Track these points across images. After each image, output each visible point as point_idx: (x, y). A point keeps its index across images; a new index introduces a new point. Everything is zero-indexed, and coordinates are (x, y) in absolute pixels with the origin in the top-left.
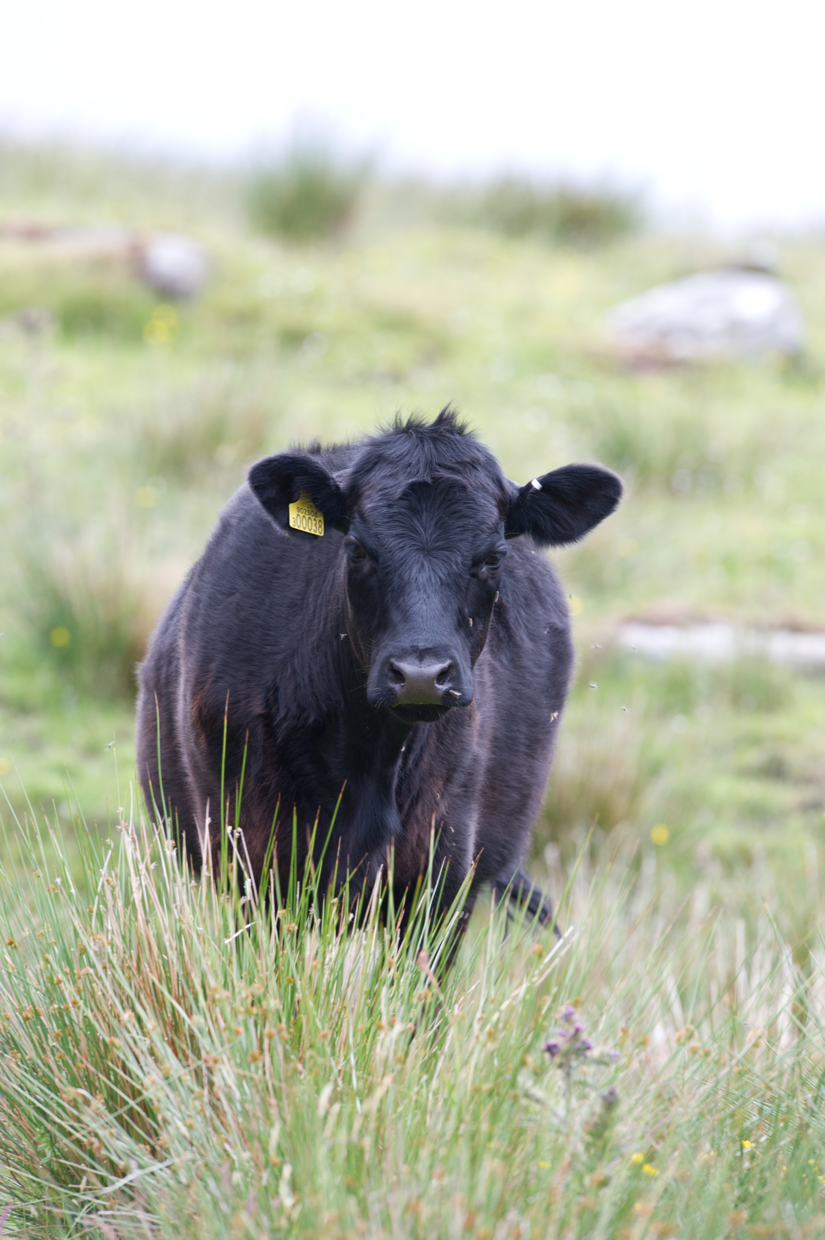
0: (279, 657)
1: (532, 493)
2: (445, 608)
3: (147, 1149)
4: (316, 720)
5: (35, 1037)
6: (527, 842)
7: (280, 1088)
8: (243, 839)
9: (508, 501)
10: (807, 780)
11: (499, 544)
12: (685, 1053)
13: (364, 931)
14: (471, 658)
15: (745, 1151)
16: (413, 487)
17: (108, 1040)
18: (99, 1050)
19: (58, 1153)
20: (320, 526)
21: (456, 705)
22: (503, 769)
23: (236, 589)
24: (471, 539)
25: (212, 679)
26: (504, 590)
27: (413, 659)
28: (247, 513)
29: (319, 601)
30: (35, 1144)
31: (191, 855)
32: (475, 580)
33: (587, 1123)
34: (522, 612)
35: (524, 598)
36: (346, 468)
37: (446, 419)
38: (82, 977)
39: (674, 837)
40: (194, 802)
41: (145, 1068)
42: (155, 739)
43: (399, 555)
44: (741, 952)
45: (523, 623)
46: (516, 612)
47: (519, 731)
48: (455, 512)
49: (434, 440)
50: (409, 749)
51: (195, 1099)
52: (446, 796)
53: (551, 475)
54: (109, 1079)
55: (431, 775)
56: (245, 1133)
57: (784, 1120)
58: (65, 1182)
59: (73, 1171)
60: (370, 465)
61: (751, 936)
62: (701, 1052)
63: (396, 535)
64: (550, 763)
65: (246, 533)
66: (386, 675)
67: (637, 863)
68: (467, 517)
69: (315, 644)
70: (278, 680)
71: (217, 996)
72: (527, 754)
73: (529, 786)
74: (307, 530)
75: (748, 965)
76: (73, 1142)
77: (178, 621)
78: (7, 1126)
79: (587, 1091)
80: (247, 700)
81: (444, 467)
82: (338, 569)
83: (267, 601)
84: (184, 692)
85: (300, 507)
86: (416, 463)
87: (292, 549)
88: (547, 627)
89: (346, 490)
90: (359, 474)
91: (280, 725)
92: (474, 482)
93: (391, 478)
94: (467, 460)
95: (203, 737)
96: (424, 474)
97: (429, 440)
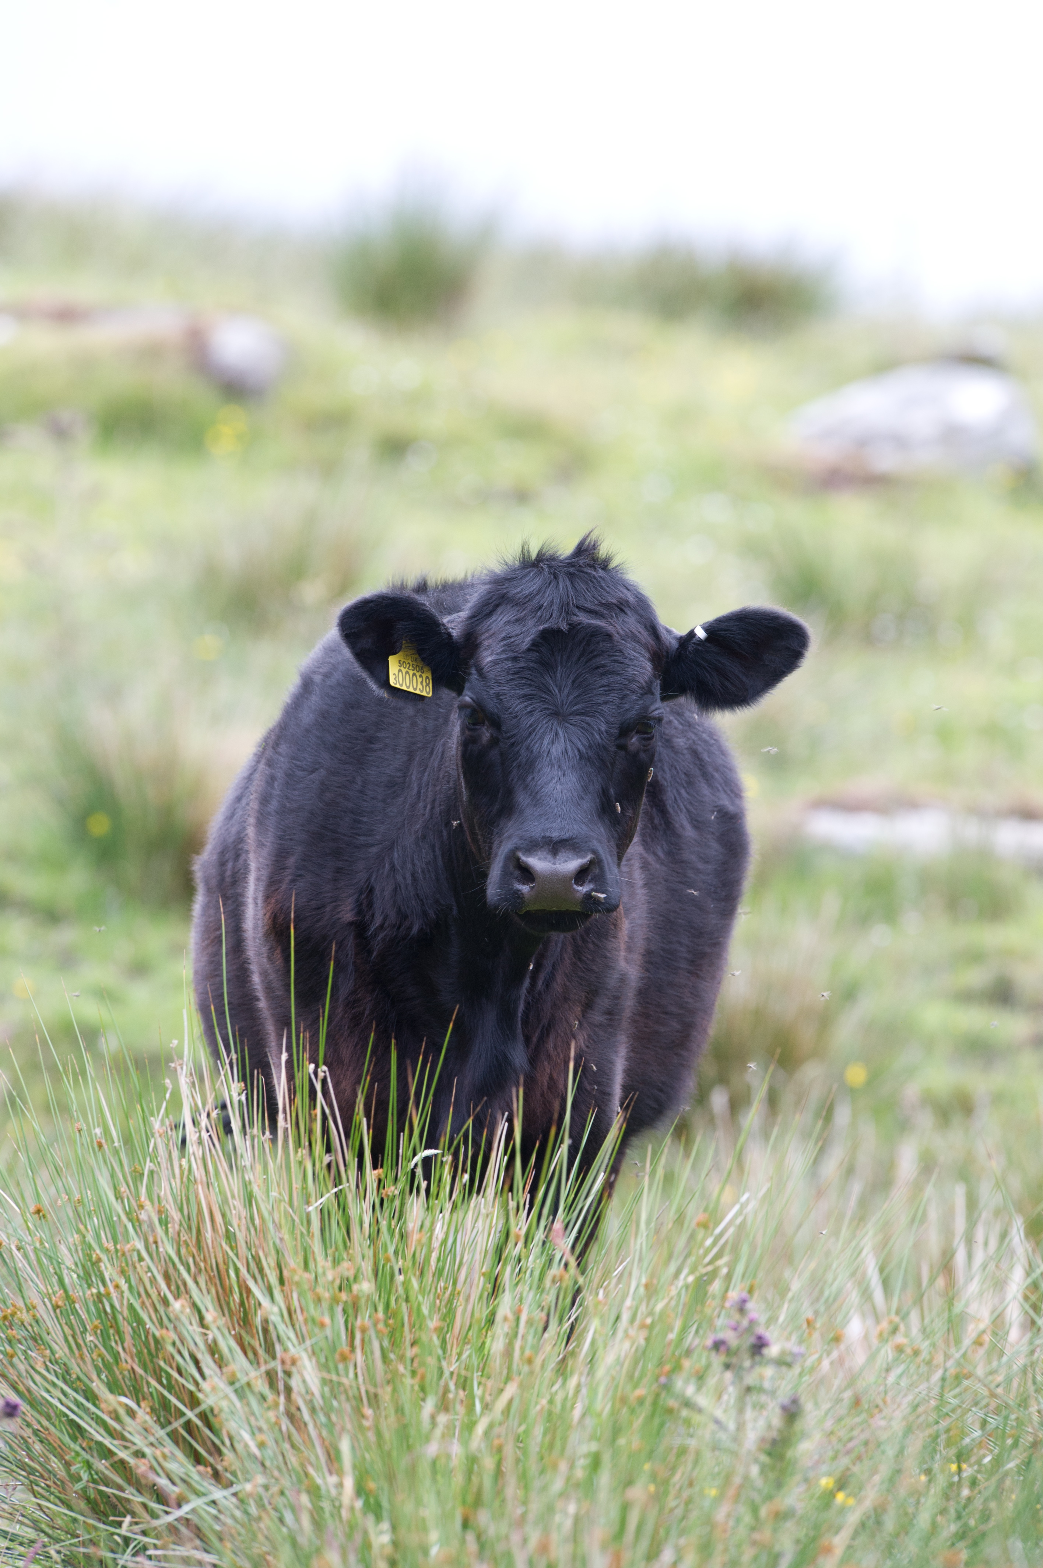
0: (374, 850)
1: (694, 643)
2: (585, 789)
3: (207, 1473)
4: (421, 930)
5: (67, 1330)
6: (691, 1085)
7: (376, 1395)
9: (665, 653)
10: (1041, 1006)
11: (653, 707)
12: (887, 1352)
13: (483, 1197)
14: (618, 853)
15: (964, 1475)
16: (545, 635)
17: (157, 1334)
18: (147, 1347)
19: (95, 1477)
20: (428, 685)
21: (599, 911)
22: (659, 991)
23: (319, 763)
24: (617, 701)
25: (290, 877)
26: (659, 764)
27: (542, 853)
28: (334, 667)
29: (425, 779)
30: (67, 1465)
32: (623, 753)
33: (763, 1440)
34: (683, 792)
35: (685, 774)
36: (459, 611)
37: (586, 550)
38: (127, 1254)
39: (874, 1078)
40: (268, 1034)
41: (205, 1371)
42: (218, 953)
43: (527, 722)
44: (960, 1224)
45: (684, 805)
46: (675, 792)
47: (680, 943)
48: (598, 667)
49: (571, 576)
50: (539, 967)
51: (269, 1408)
52: (585, 1025)
53: (719, 621)
54: (161, 1383)
55: (566, 999)
56: (332, 1451)
57: (1012, 1436)
58: (105, 1515)
59: (114, 1500)
60: (491, 607)
61: (972, 1204)
62: (909, 1351)
63: (524, 696)
64: (719, 983)
65: (333, 693)
66: (511, 874)
67: (827, 1113)
68: (613, 673)
69: (420, 834)
70: (373, 879)
71: (296, 1280)
72: (689, 972)
73: (692, 1012)
74: (411, 690)
75: (969, 1241)
76: (114, 1463)
77: (248, 804)
78: (32, 1443)
79: (763, 1398)
80: (334, 904)
81: (584, 610)
82: (449, 738)
83: (359, 779)
84: (255, 894)
85: (403, 660)
86: (548, 604)
87: (390, 714)
88: (714, 811)
89: (460, 639)
90: (476, 619)
91: (375, 935)
92: (622, 629)
93: (517, 624)
94: (613, 601)
95: (278, 951)
96: (558, 619)
97: (565, 576)
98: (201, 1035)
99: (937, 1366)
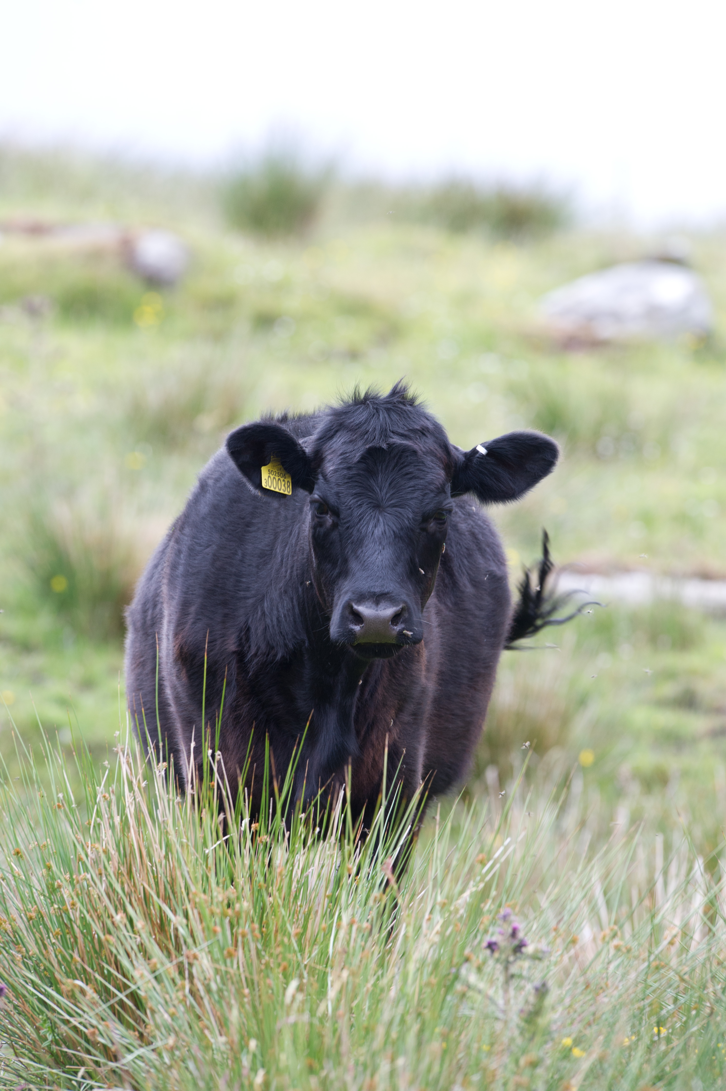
2: (398, 559)
3: (135, 1035)
4: (283, 657)
5: (38, 935)
7: (253, 981)
9: (453, 465)
10: (716, 710)
11: (445, 502)
12: (609, 950)
13: (327, 843)
14: (421, 603)
15: (662, 1035)
16: (370, 452)
17: (102, 937)
18: (94, 947)
19: (57, 1037)
20: (288, 486)
21: (408, 644)
22: (448, 699)
23: (212, 541)
24: (421, 498)
25: (192, 620)
26: (449, 542)
27: (369, 604)
28: (222, 474)
29: (286, 551)
30: (38, 1029)
32: (424, 533)
33: (522, 1011)
34: (465, 561)
35: (467, 549)
36: (311, 435)
37: (398, 393)
38: (81, 882)
39: (599, 760)
40: (176, 729)
41: (135, 963)
42: (142, 673)
43: (357, 513)
44: (659, 862)
45: (466, 570)
46: (459, 561)
47: (463, 666)
48: (407, 474)
49: (388, 410)
50: (366, 682)
51: (177, 991)
52: (398, 723)
54: (102, 974)
55: (384, 705)
56: (222, 1020)
57: (696, 1009)
58: (64, 1064)
60: (332, 432)
61: (668, 848)
62: (624, 950)
63: (356, 494)
65: (221, 492)
66: (347, 618)
67: (566, 782)
68: (418, 478)
69: (283, 590)
70: (250, 621)
71: (197, 900)
74: (277, 490)
75: (666, 873)
76: (70, 1028)
77: (162, 570)
78: (13, 1015)
79: (523, 983)
80: (223, 639)
81: (397, 434)
82: (303, 524)
83: (240, 552)
84: (167, 632)
85: (271, 470)
86: (372, 430)
87: (262, 506)
88: (486, 575)
89: (311, 454)
90: (322, 440)
91: (251, 661)
92: (424, 447)
93: (351, 444)
94: (417, 428)
95: (184, 671)
96: (380, 440)
97: (384, 410)
99: (644, 960)
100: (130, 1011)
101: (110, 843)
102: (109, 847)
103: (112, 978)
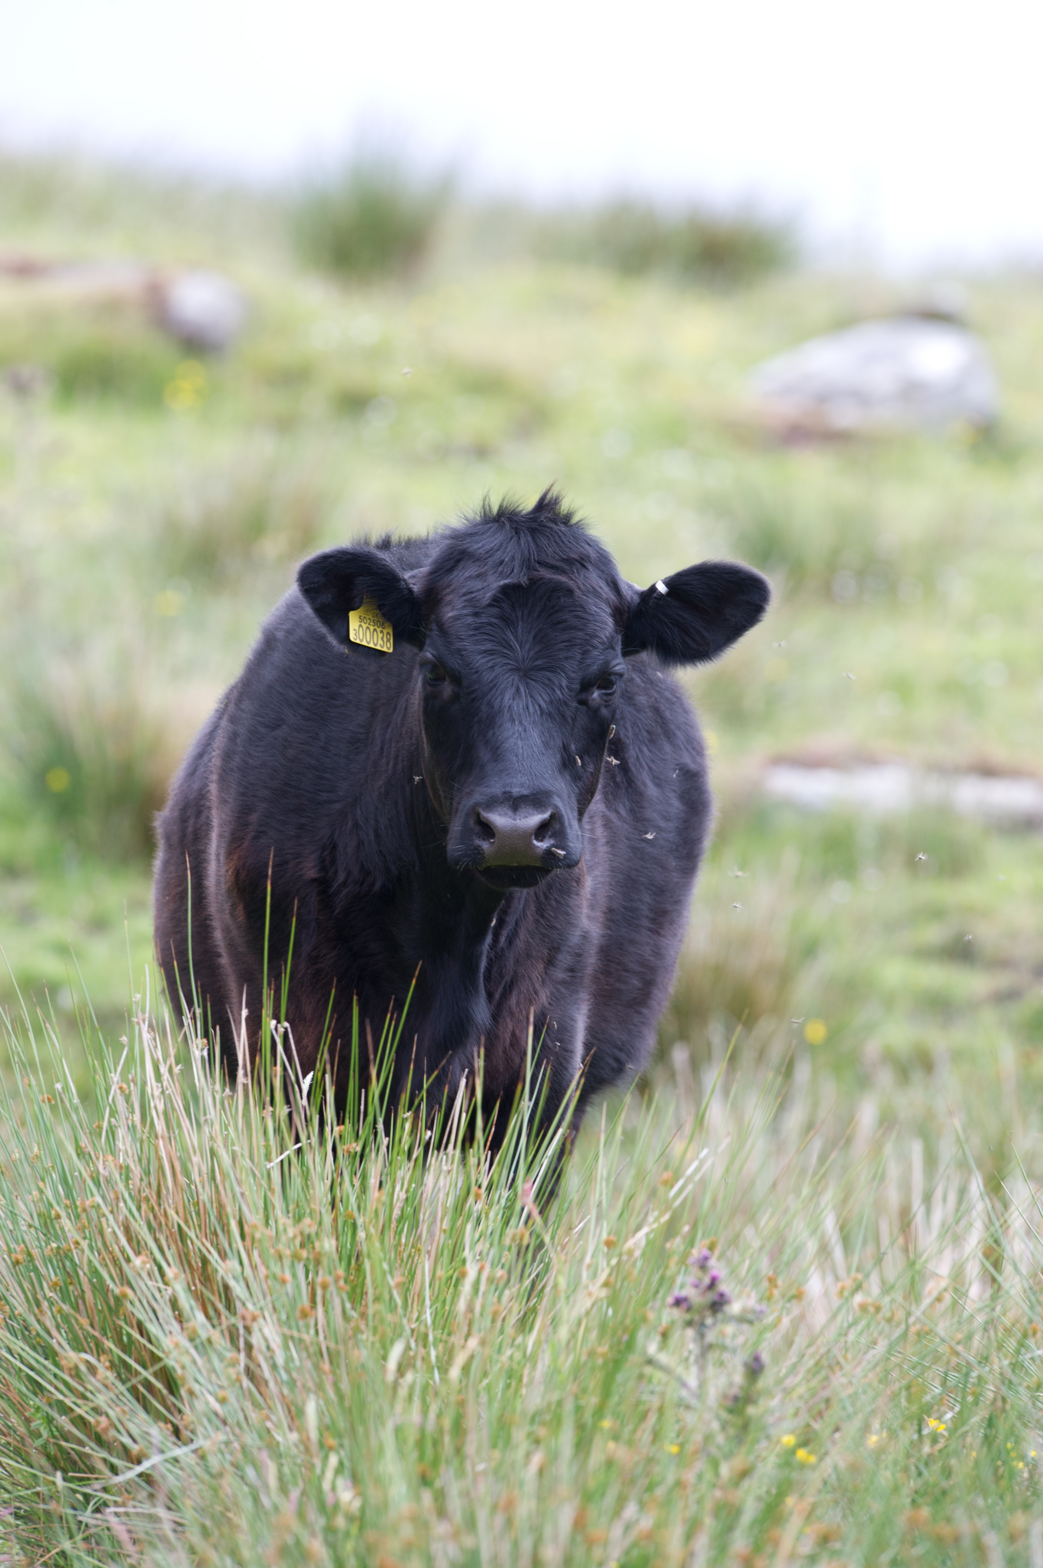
0: (337, 806)
1: (655, 598)
2: (546, 744)
3: (168, 1429)
4: (383, 886)
5: (26, 1285)
6: (650, 1041)
7: (338, 1352)
8: (291, 1036)
9: (626, 609)
10: (1001, 963)
11: (614, 662)
12: (849, 1310)
13: (444, 1153)
14: (579, 809)
15: (925, 1432)
16: (506, 590)
17: (117, 1291)
18: (107, 1303)
19: (55, 1432)
20: (388, 640)
21: (560, 867)
22: (621, 949)
23: (283, 719)
24: (579, 657)
25: (252, 834)
26: (622, 722)
27: (505, 809)
28: (297, 624)
29: (388, 736)
30: (28, 1421)
31: (225, 1057)
32: (584, 708)
33: (725, 1396)
34: (645, 750)
35: (647, 732)
36: (421, 567)
37: (548, 505)
38: (88, 1209)
39: (834, 1035)
40: (230, 990)
41: (166, 1327)
43: (488, 676)
44: (918, 1181)
45: (647, 764)
46: (637, 750)
47: (640, 900)
48: (559, 623)
49: (533, 531)
50: (501, 923)
51: (229, 1366)
52: (548, 982)
53: (680, 575)
55: (529, 956)
56: (293, 1409)
57: (973, 1394)
58: (65, 1471)
59: (75, 1455)
60: (451, 563)
61: (931, 1160)
62: (871, 1309)
63: (485, 652)
64: (680, 941)
65: (296, 649)
66: (471, 829)
67: (788, 1069)
68: (575, 628)
69: (383, 790)
70: (336, 836)
71: (258, 1235)
72: (650, 930)
73: (653, 970)
74: (372, 645)
75: (927, 1199)
76: (73, 1422)
77: (210, 761)
79: (726, 1356)
80: (297, 860)
81: (545, 565)
82: (412, 694)
83: (322, 736)
84: (217, 850)
85: (363, 616)
86: (509, 560)
87: (353, 670)
88: (676, 769)
89: (421, 595)
90: (437, 574)
91: (338, 892)
92: (583, 584)
93: (478, 579)
94: (574, 556)
95: (241, 907)
96: (519, 574)
97: (526, 531)
98: (163, 990)
99: (898, 1324)
100: (159, 1395)
101: (130, 1154)
102: (128, 1161)
103: (133, 1348)
